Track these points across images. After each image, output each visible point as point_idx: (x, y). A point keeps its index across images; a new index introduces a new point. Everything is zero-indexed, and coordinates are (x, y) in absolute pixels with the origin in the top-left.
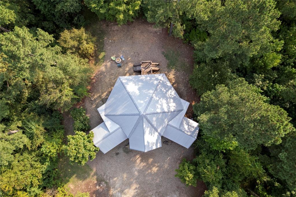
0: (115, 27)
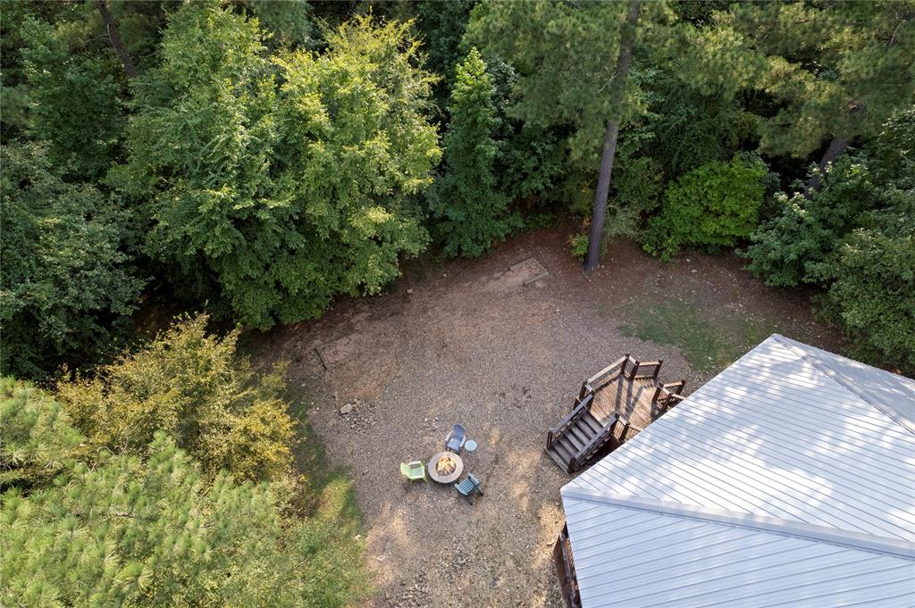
0: (339, 348)
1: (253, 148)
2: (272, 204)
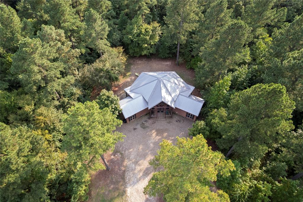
1: (136, 33)
2: (135, 40)
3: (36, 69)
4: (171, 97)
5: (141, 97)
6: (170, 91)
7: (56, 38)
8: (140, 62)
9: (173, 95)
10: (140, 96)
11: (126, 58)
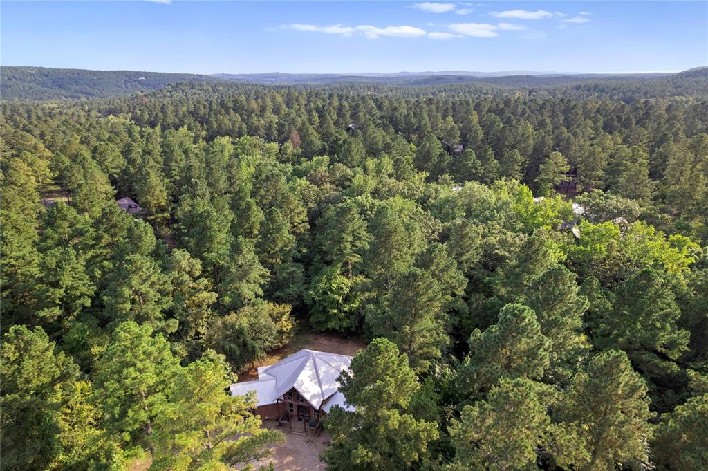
3: (127, 292)
4: (320, 388)
5: (274, 381)
6: (321, 377)
7: (185, 268)
8: (325, 342)
9: (324, 387)
10: (272, 379)
11: (293, 325)
